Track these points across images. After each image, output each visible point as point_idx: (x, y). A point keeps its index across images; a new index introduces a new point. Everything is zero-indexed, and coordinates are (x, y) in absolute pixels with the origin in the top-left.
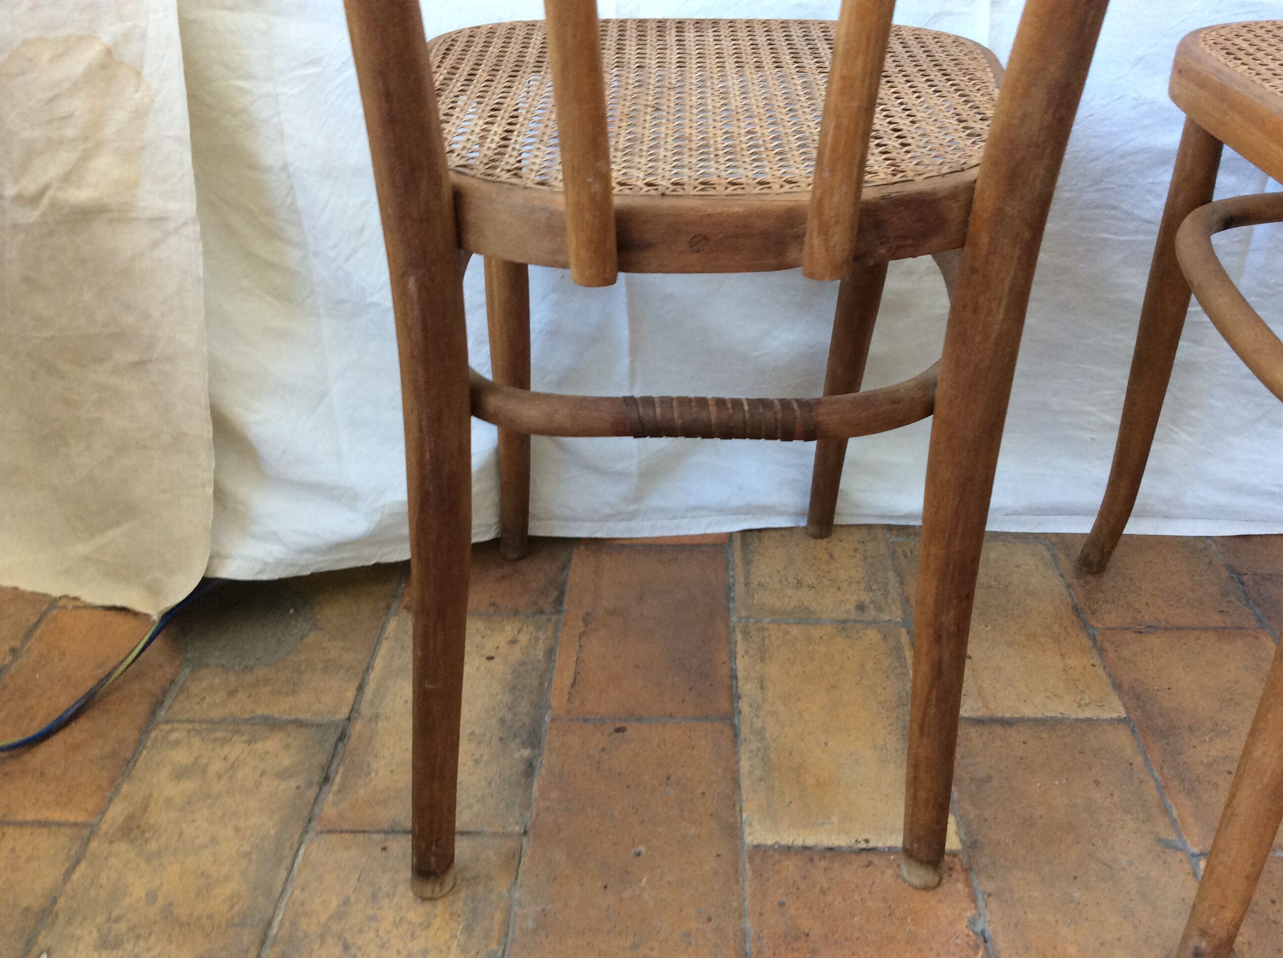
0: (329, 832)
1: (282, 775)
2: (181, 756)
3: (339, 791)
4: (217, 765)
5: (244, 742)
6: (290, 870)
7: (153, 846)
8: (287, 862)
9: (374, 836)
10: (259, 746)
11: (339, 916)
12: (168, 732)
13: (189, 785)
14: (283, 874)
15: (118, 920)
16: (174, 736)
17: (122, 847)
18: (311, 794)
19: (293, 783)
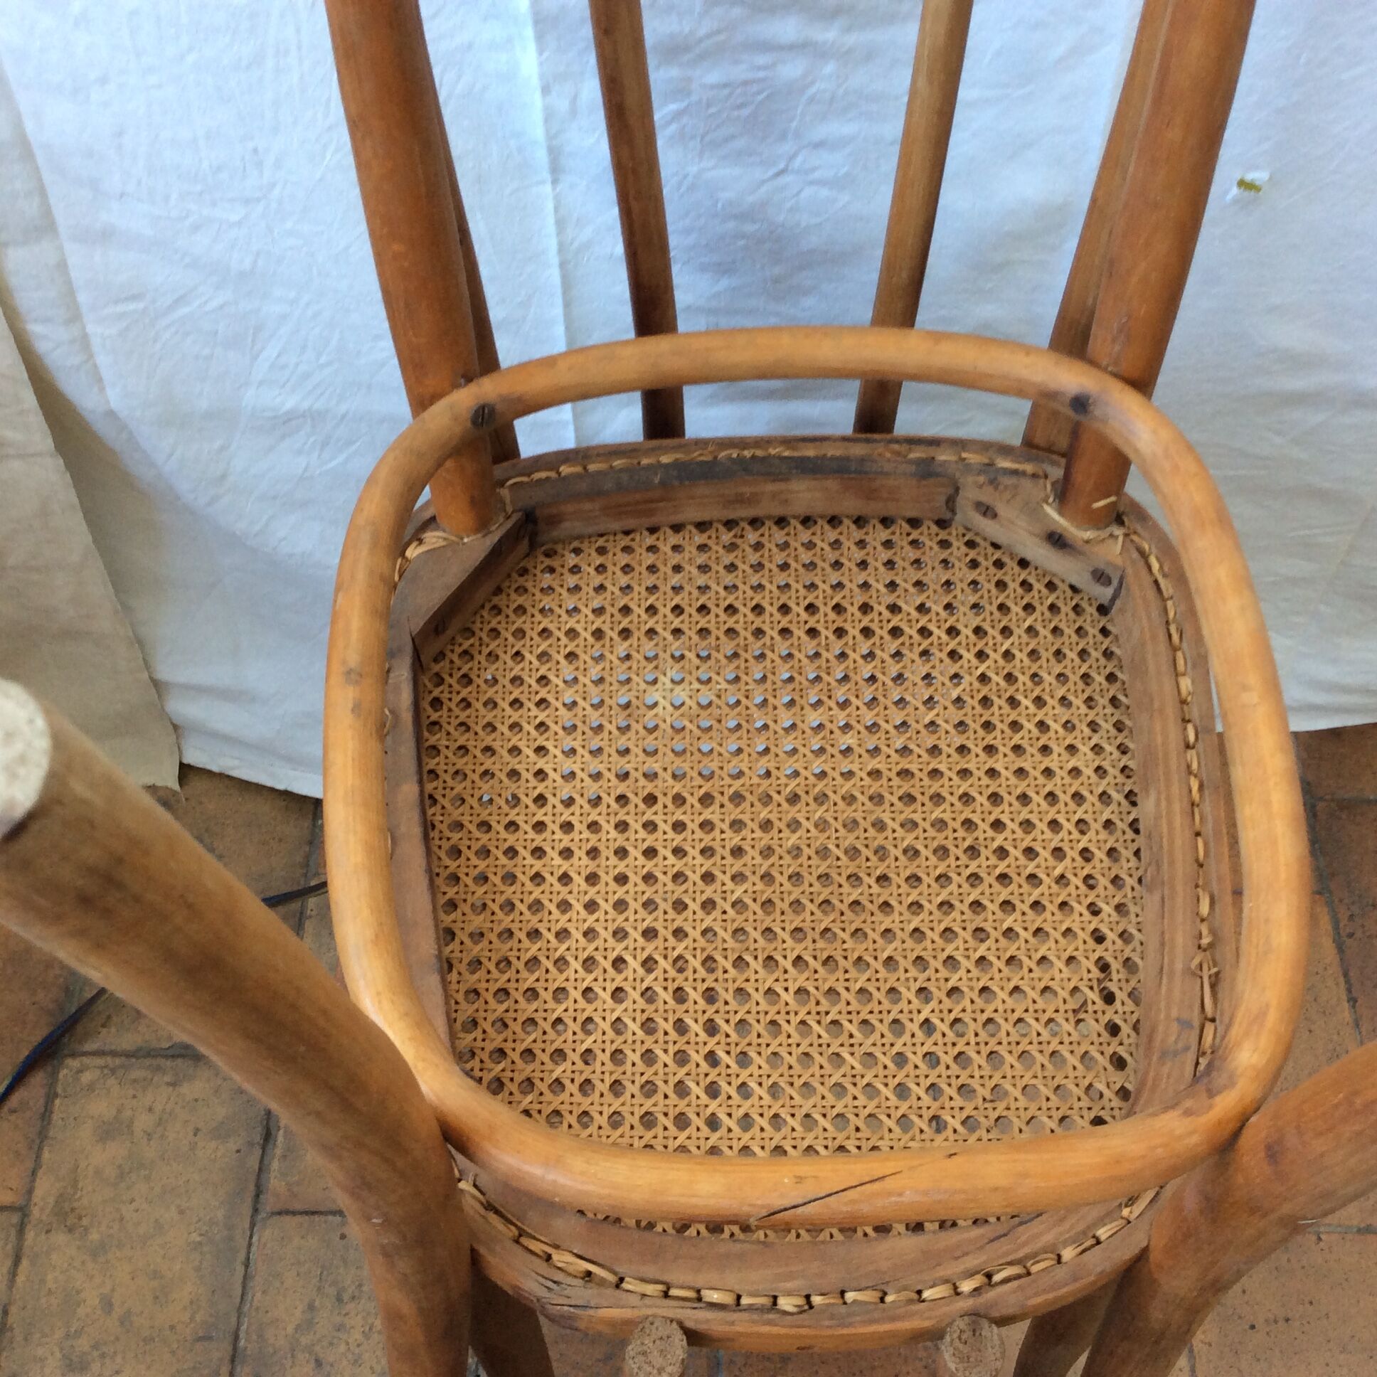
0: (280, 1213)
1: (220, 1133)
2: (101, 1107)
3: (284, 1157)
4: (143, 1122)
5: (168, 1084)
6: (247, 1264)
7: (94, 1236)
8: (242, 1256)
9: (330, 1218)
10: (185, 1089)
11: (307, 1325)
12: (80, 1071)
13: (116, 1150)
14: (240, 1270)
15: (78, 1333)
16: (87, 1077)
17: (60, 1238)
18: (253, 1162)
19: (232, 1145)
